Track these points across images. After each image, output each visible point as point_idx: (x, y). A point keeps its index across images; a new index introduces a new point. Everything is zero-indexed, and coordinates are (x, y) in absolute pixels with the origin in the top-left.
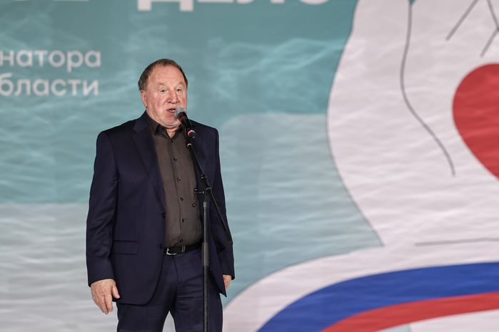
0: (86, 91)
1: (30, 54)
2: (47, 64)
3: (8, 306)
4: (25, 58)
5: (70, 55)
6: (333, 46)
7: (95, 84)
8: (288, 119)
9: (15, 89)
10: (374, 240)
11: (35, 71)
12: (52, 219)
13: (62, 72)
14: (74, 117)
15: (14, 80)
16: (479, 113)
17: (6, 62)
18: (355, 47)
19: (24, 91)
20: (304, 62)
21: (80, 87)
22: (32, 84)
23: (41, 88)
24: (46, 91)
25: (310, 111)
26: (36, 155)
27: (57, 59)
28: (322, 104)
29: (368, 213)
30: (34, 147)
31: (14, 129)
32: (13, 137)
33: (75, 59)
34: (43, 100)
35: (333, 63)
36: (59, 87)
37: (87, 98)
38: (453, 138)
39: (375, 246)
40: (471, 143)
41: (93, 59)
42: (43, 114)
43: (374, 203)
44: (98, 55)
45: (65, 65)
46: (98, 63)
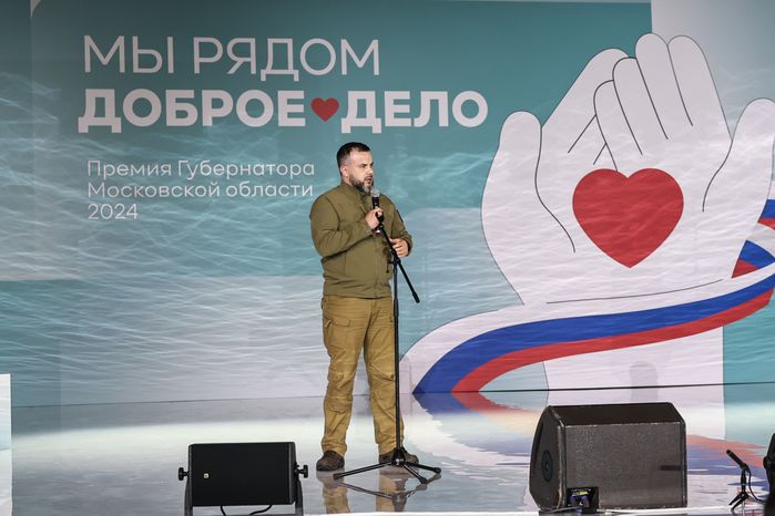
0: (304, 195)
1: (263, 167)
2: (275, 173)
3: (249, 351)
4: (259, 169)
5: (292, 167)
6: (485, 158)
7: (311, 187)
8: (450, 213)
9: (252, 192)
10: (517, 300)
11: (267, 178)
12: (279, 287)
13: (285, 180)
14: (295, 213)
15: (251, 186)
16: (592, 206)
17: (246, 173)
18: (501, 159)
19: (258, 194)
20: (463, 170)
21: (299, 190)
22: (264, 188)
23: (271, 191)
24: (275, 194)
25: (469, 205)
26: (267, 240)
27: (282, 169)
28: (477, 202)
29: (512, 280)
30: (267, 234)
31: (254, 221)
32: (251, 228)
33: (296, 170)
34: (273, 200)
35: (485, 170)
36: (284, 191)
37: (304, 198)
38: (573, 224)
39: (518, 304)
40: (585, 228)
41: (309, 170)
42: (272, 211)
43: (517, 273)
44: (312, 166)
45: (289, 174)
46: (313, 173)
